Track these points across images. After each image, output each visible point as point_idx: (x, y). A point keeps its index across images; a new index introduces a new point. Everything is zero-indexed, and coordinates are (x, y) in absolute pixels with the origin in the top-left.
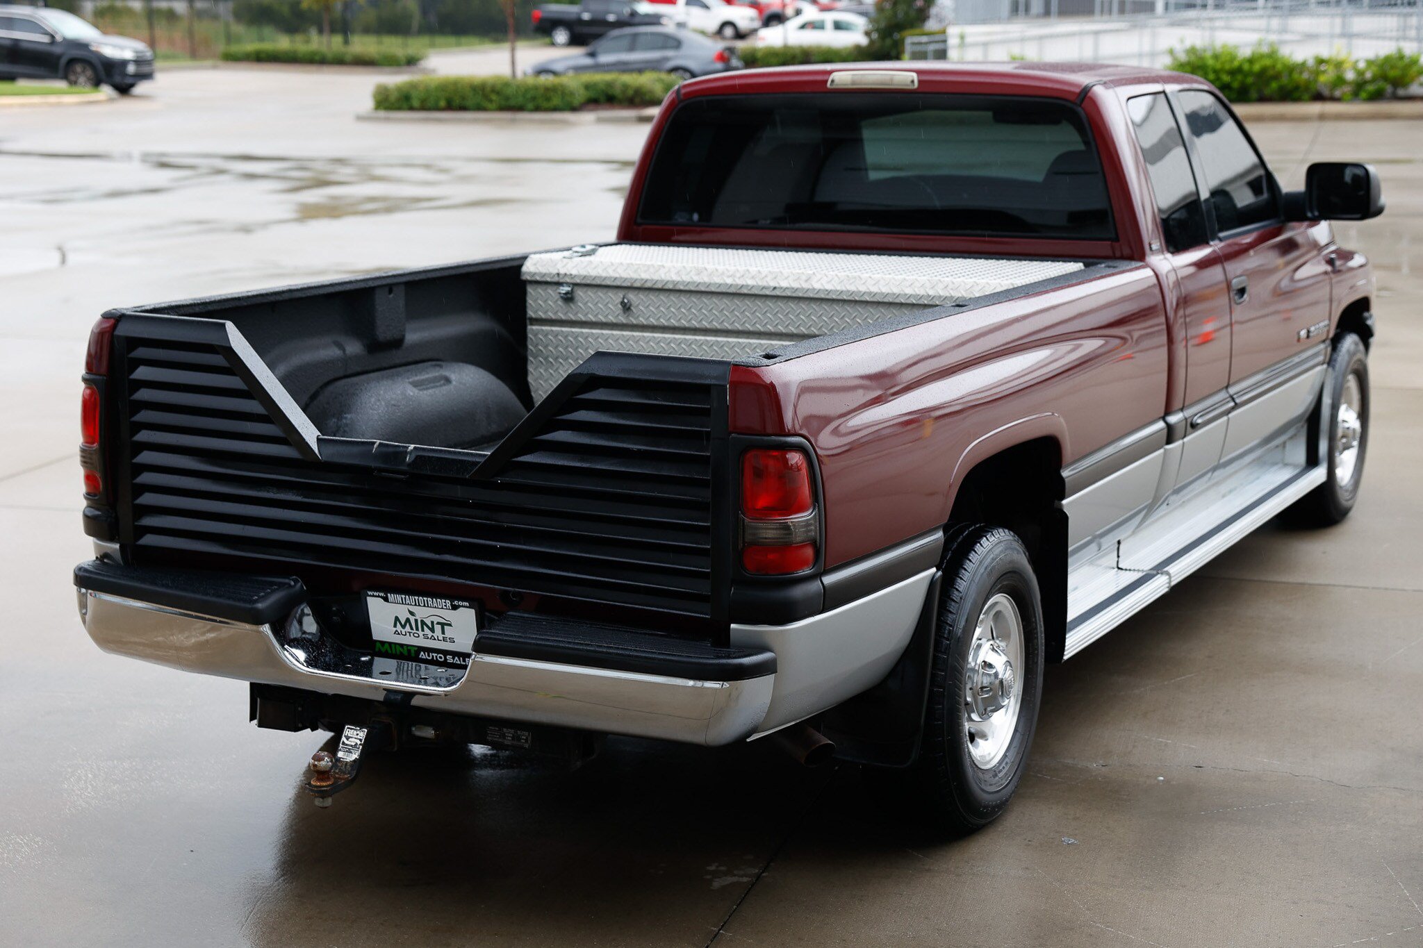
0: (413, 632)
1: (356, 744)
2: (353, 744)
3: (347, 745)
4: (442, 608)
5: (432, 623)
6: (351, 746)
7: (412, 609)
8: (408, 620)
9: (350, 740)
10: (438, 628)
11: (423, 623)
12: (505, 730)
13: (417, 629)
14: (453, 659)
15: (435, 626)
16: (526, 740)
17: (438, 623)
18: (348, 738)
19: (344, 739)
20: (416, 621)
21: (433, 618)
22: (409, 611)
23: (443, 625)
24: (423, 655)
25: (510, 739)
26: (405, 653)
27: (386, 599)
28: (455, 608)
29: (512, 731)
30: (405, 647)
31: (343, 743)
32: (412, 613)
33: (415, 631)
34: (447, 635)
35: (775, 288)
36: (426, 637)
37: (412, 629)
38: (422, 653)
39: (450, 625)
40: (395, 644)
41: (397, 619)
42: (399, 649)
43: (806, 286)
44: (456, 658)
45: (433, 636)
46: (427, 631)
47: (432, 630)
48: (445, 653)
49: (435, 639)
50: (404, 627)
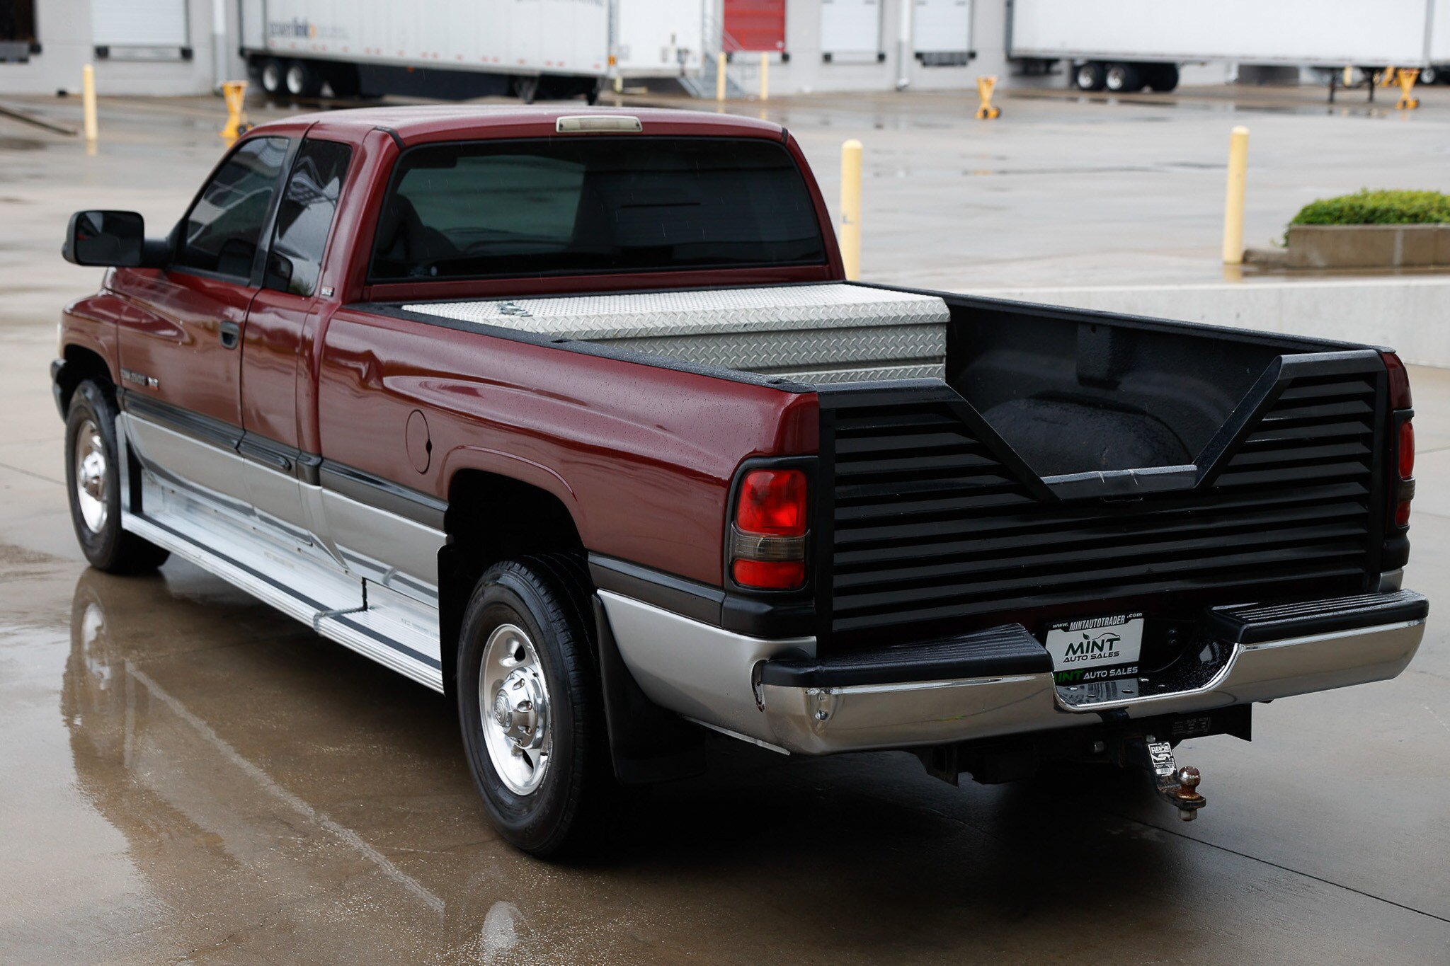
0: (1083, 655)
1: (1167, 758)
2: (1164, 759)
3: (1159, 762)
4: (1116, 624)
5: (1103, 641)
6: (1164, 761)
7: (1086, 632)
8: (1081, 645)
9: (1159, 756)
10: (1107, 645)
11: (1095, 643)
12: (1188, 721)
13: (1087, 652)
14: (1116, 672)
15: (1105, 643)
16: (1206, 725)
17: (1108, 641)
18: (1157, 755)
19: (1153, 757)
20: (1089, 643)
21: (1102, 638)
22: (1084, 635)
23: (1111, 641)
24: (1087, 676)
25: (1192, 728)
26: (1071, 678)
27: (1066, 629)
28: (1127, 621)
29: (1194, 720)
30: (1072, 673)
31: (1155, 761)
32: (1086, 637)
33: (1085, 654)
34: (1114, 650)
35: (746, 325)
36: (1093, 657)
37: (1082, 652)
38: (1087, 674)
39: (1118, 639)
40: (1063, 672)
41: (1071, 646)
42: (1066, 675)
43: (774, 320)
44: (1119, 670)
45: (1100, 654)
46: (1096, 651)
47: (1101, 649)
48: (1108, 668)
49: (1101, 657)
50: (1074, 653)
